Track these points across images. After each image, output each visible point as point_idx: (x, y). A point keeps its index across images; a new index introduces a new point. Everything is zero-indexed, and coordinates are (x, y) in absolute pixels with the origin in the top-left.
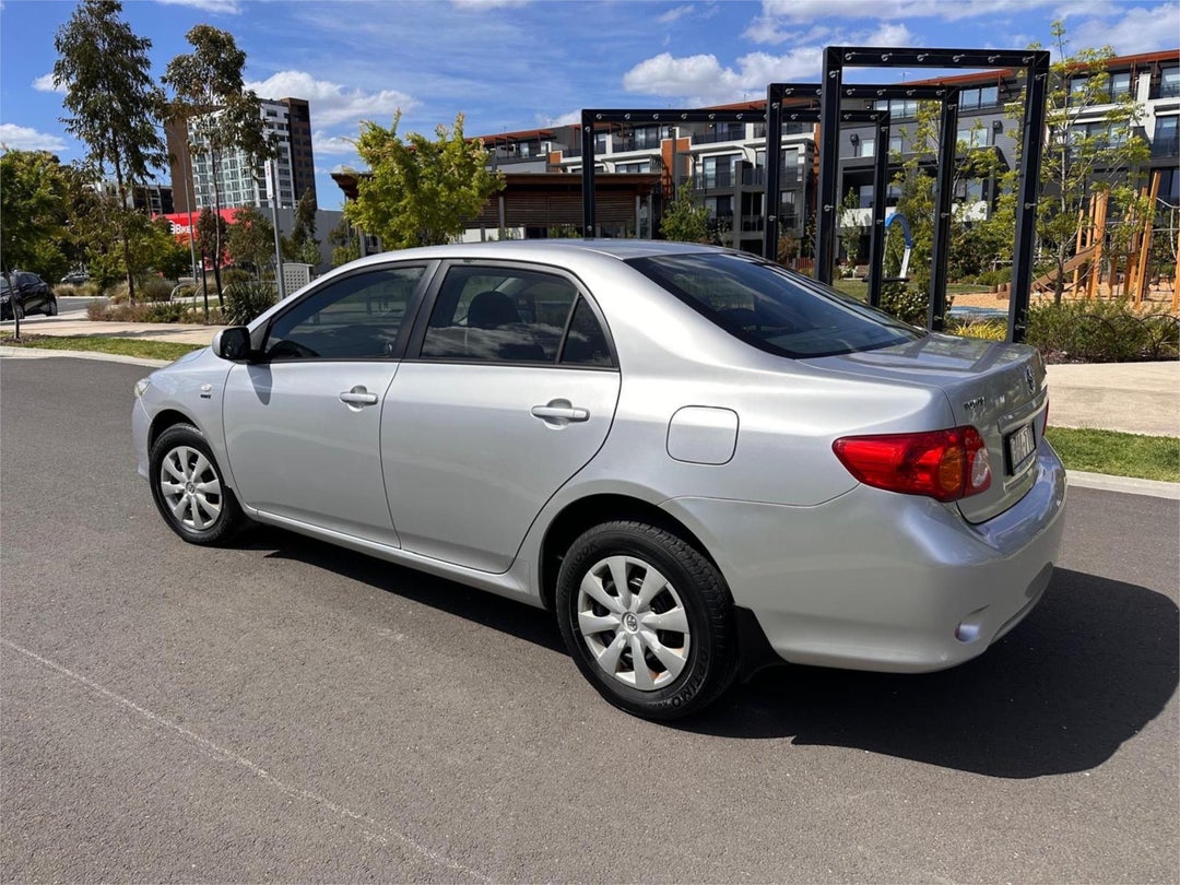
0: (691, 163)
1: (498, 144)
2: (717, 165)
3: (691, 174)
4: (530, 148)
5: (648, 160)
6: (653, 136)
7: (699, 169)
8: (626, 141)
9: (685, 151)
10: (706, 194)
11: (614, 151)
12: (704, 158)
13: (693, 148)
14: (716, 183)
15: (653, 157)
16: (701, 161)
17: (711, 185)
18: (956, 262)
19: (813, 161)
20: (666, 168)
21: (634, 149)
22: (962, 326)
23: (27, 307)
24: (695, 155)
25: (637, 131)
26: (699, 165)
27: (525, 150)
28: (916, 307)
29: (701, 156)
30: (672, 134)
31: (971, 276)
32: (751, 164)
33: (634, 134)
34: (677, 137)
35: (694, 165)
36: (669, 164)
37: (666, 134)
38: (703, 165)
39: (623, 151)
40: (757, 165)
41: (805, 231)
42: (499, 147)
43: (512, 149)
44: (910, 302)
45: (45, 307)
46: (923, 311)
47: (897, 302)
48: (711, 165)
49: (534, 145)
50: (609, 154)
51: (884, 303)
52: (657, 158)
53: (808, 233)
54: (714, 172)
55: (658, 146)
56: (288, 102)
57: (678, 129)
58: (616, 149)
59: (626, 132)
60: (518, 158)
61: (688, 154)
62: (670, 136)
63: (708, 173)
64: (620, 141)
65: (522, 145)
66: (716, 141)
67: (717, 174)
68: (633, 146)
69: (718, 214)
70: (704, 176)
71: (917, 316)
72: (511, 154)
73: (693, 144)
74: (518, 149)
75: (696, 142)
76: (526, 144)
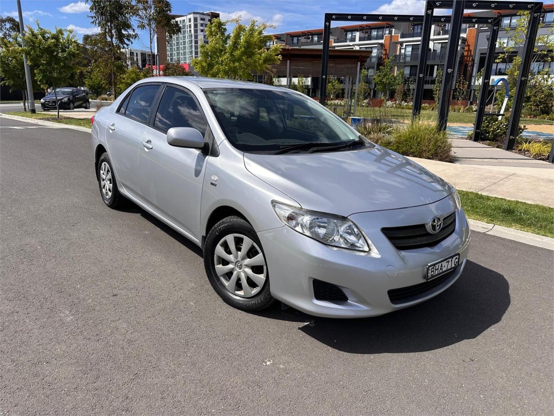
0: (399, 48)
1: (303, 36)
2: (412, 49)
3: (398, 53)
4: (318, 38)
5: (376, 45)
6: (380, 33)
7: (403, 51)
8: (367, 35)
9: (395, 41)
10: (405, 65)
11: (360, 41)
12: (406, 45)
13: (401, 40)
14: (411, 59)
15: (379, 44)
16: (404, 47)
17: (408, 59)
18: (538, 107)
19: (464, 48)
20: (386, 50)
21: (370, 40)
22: (526, 143)
23: (75, 105)
24: (401, 44)
25: (373, 31)
26: (403, 49)
27: (316, 39)
28: (501, 130)
29: (404, 44)
30: (390, 33)
31: (545, 115)
32: (431, 49)
33: (371, 32)
34: (393, 34)
35: (400, 49)
36: (387, 48)
37: (387, 32)
38: (405, 49)
39: (364, 40)
40: (434, 50)
41: (456, 85)
42: (303, 37)
43: (309, 38)
44: (498, 128)
45: (84, 105)
46: (505, 133)
47: (491, 127)
48: (409, 49)
49: (320, 36)
50: (357, 42)
51: (484, 127)
52: (382, 45)
53: (457, 87)
54: (410, 53)
55: (382, 39)
56: (210, 14)
57: (393, 30)
58: (361, 39)
59: (367, 31)
60: (312, 43)
61: (397, 43)
62: (389, 34)
63: (407, 53)
64: (363, 35)
65: (314, 36)
66: (413, 37)
67: (412, 54)
68: (370, 38)
69: (411, 74)
70: (405, 55)
71: (501, 135)
72: (308, 40)
73: (401, 38)
74: (312, 38)
75: (402, 37)
76: (316, 36)
